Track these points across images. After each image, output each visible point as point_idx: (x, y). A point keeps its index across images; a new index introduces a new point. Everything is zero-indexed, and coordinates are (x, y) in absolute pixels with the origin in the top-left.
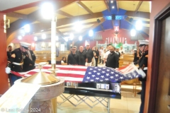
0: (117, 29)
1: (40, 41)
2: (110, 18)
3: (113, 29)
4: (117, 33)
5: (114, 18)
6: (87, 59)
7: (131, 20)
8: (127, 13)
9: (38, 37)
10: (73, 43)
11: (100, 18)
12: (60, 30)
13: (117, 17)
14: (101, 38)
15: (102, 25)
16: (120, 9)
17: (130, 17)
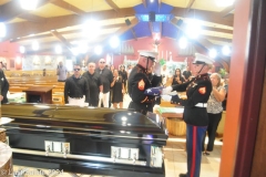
0: (157, 36)
1: (29, 53)
2: (146, 18)
3: (151, 36)
4: (157, 43)
5: (152, 18)
6: (102, 87)
7: (180, 22)
8: (174, 11)
9: (27, 46)
10: (87, 58)
11: (131, 18)
12: (65, 36)
13: (158, 18)
14: (131, 51)
15: (133, 29)
16: (163, 4)
17: (178, 18)
